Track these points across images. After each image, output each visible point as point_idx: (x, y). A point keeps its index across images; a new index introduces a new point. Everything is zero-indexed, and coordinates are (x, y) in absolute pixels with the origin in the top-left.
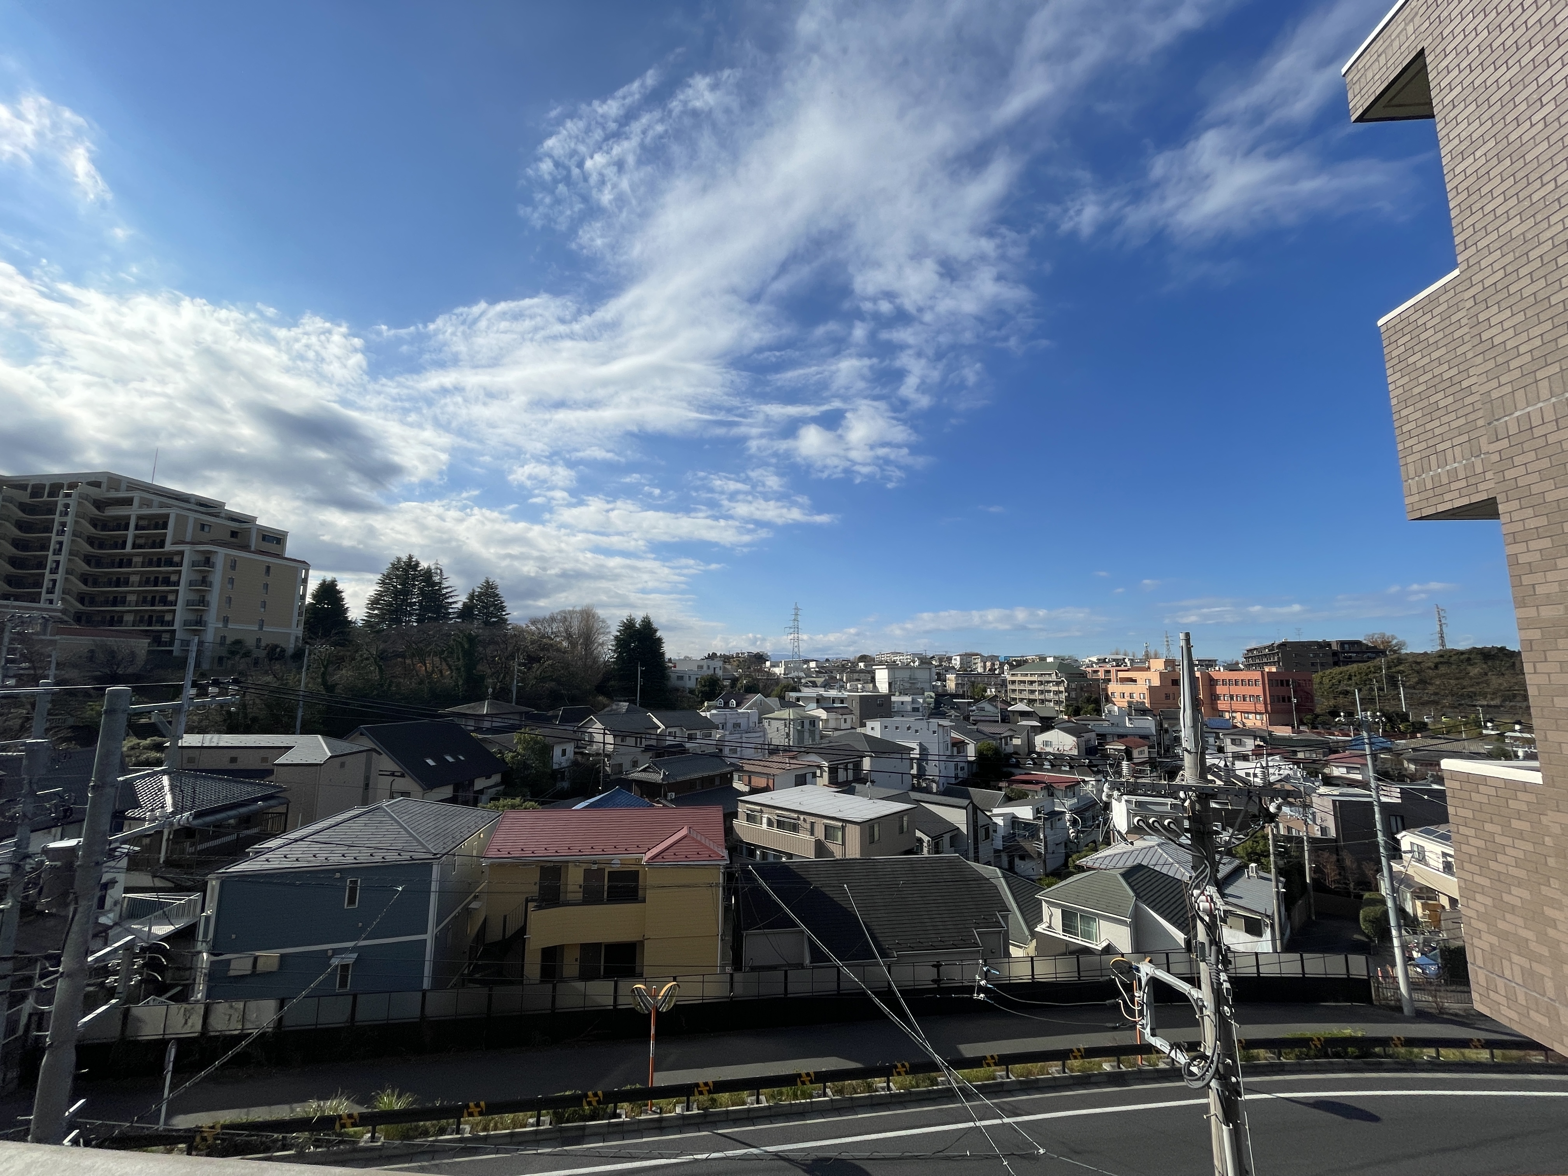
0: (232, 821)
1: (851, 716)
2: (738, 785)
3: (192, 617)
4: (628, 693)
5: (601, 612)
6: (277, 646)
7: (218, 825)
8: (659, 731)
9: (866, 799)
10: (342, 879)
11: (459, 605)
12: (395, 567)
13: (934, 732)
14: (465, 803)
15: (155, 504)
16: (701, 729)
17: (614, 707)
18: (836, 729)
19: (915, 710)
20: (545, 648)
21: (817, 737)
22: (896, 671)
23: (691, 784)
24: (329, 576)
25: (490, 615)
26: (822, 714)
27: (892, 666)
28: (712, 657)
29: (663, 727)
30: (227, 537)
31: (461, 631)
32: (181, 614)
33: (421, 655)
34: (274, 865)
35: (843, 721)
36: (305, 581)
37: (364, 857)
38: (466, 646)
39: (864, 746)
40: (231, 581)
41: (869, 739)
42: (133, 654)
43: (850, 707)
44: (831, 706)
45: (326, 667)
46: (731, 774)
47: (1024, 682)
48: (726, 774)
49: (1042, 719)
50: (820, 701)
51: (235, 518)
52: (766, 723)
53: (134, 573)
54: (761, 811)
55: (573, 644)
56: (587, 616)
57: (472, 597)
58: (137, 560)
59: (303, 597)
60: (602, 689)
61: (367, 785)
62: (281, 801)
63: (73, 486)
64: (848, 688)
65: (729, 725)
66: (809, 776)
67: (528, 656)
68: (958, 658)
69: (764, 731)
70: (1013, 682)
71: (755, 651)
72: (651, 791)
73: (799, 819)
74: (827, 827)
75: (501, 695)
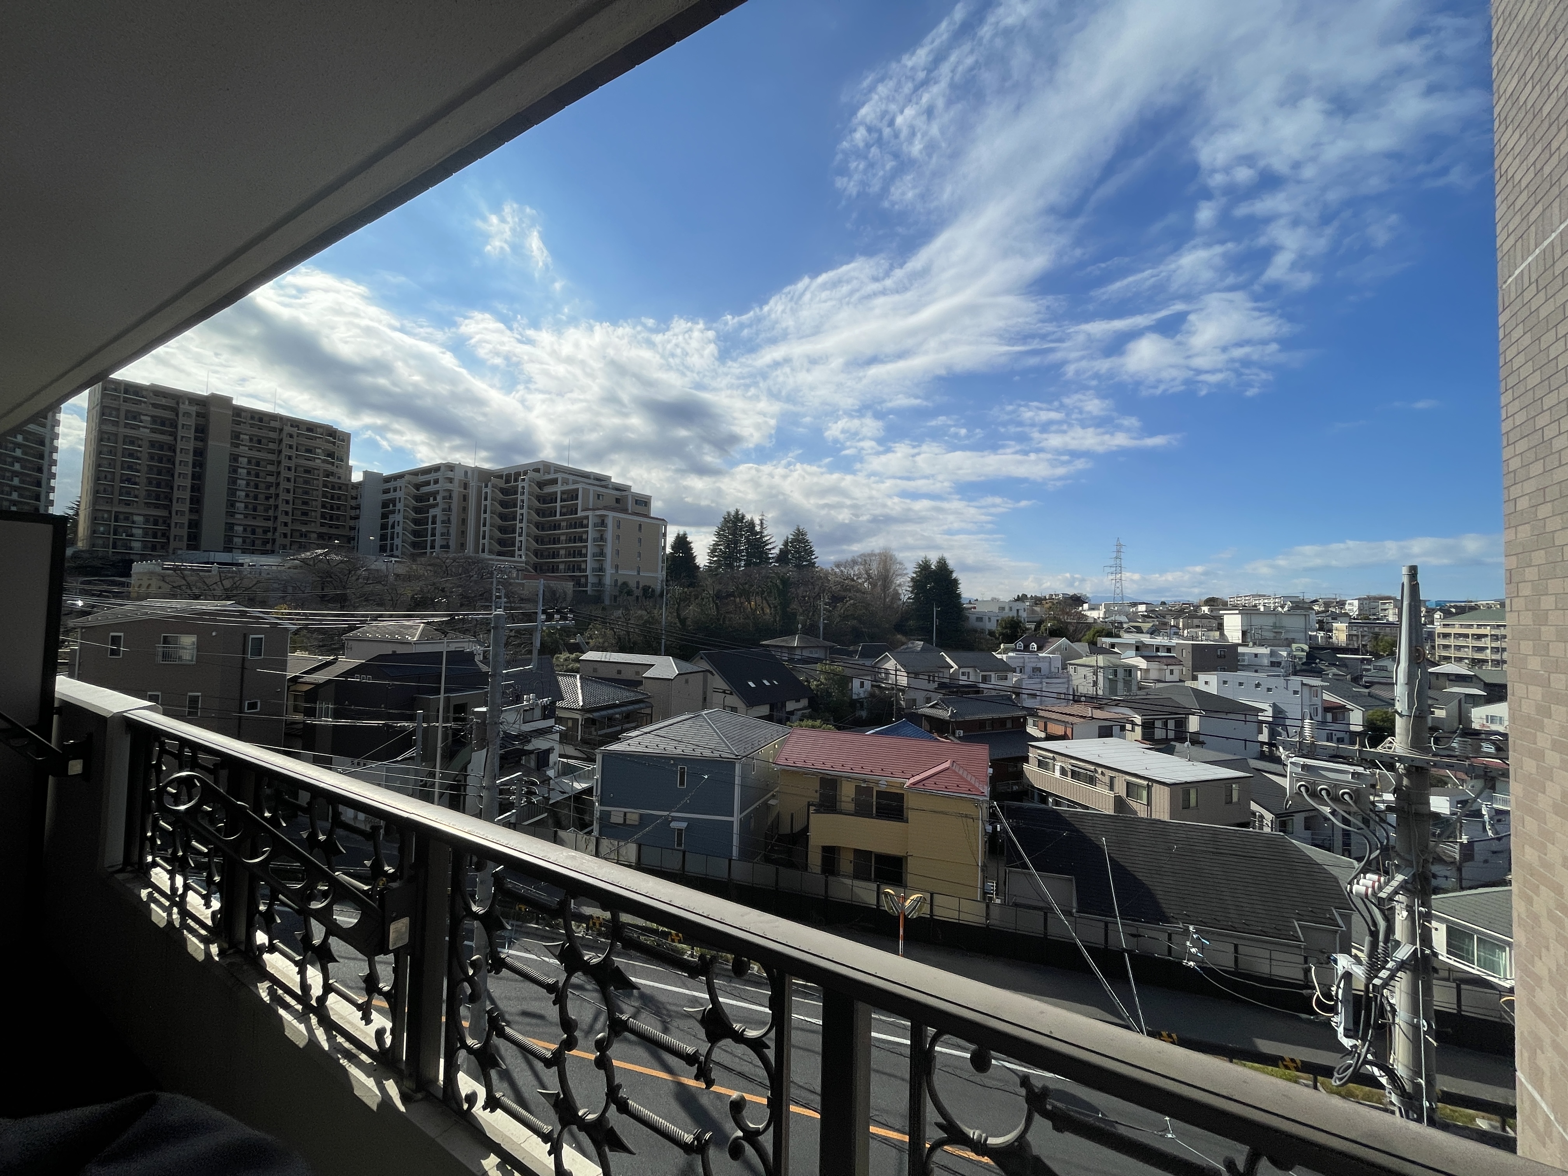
0: (617, 716)
1: (1180, 667)
2: (1031, 730)
3: (596, 565)
4: (925, 633)
5: (900, 556)
6: (649, 587)
7: (610, 718)
8: (952, 670)
9: (1183, 760)
10: (675, 765)
11: (776, 551)
12: (726, 520)
13: (1296, 692)
14: (780, 722)
15: (571, 481)
16: (996, 671)
17: (910, 645)
18: (1159, 681)
19: (1275, 664)
20: (847, 589)
21: (1134, 688)
22: (1253, 617)
23: (981, 724)
24: (681, 530)
25: (800, 558)
26: (1142, 663)
27: (1248, 612)
28: (1022, 598)
29: (956, 667)
30: (613, 503)
31: (776, 573)
32: (590, 564)
33: (746, 594)
34: (632, 749)
35: (1168, 672)
36: (665, 535)
37: (688, 751)
38: (781, 587)
39: (1191, 702)
40: (618, 537)
41: (1198, 693)
42: (565, 593)
43: (1180, 658)
44: (1154, 654)
45: (679, 604)
46: (1025, 720)
47: (1466, 636)
48: (1019, 718)
49: (1487, 686)
50: (1139, 648)
51: (619, 488)
52: (1071, 669)
53: (563, 534)
54: (1054, 759)
55: (874, 585)
56: (886, 560)
57: (786, 544)
58: (564, 524)
59: (664, 548)
60: (900, 627)
61: (705, 699)
62: (648, 705)
63: (525, 473)
64: (1185, 635)
65: (1028, 669)
66: (1116, 730)
67: (833, 596)
68: (1356, 603)
69: (1069, 679)
70: (1446, 636)
71: (1071, 592)
72: (939, 727)
73: (1096, 772)
74: (1128, 784)
75: (810, 631)
